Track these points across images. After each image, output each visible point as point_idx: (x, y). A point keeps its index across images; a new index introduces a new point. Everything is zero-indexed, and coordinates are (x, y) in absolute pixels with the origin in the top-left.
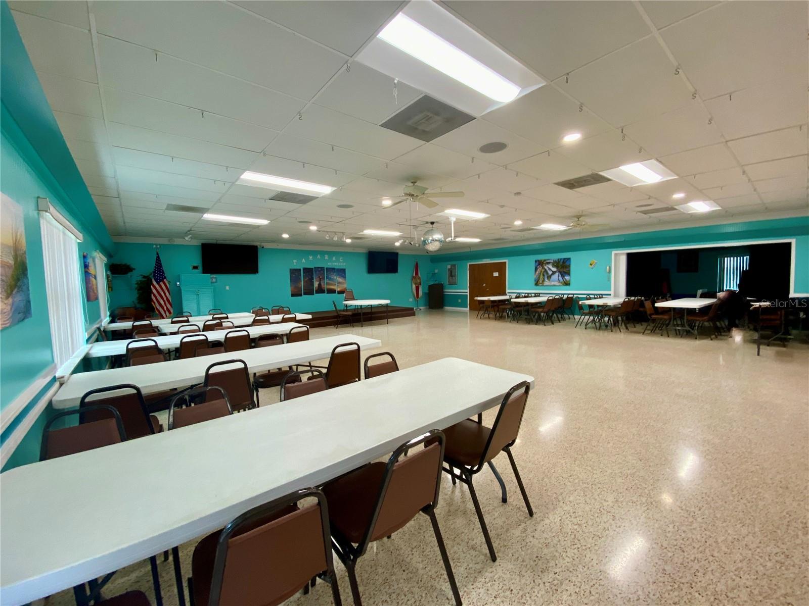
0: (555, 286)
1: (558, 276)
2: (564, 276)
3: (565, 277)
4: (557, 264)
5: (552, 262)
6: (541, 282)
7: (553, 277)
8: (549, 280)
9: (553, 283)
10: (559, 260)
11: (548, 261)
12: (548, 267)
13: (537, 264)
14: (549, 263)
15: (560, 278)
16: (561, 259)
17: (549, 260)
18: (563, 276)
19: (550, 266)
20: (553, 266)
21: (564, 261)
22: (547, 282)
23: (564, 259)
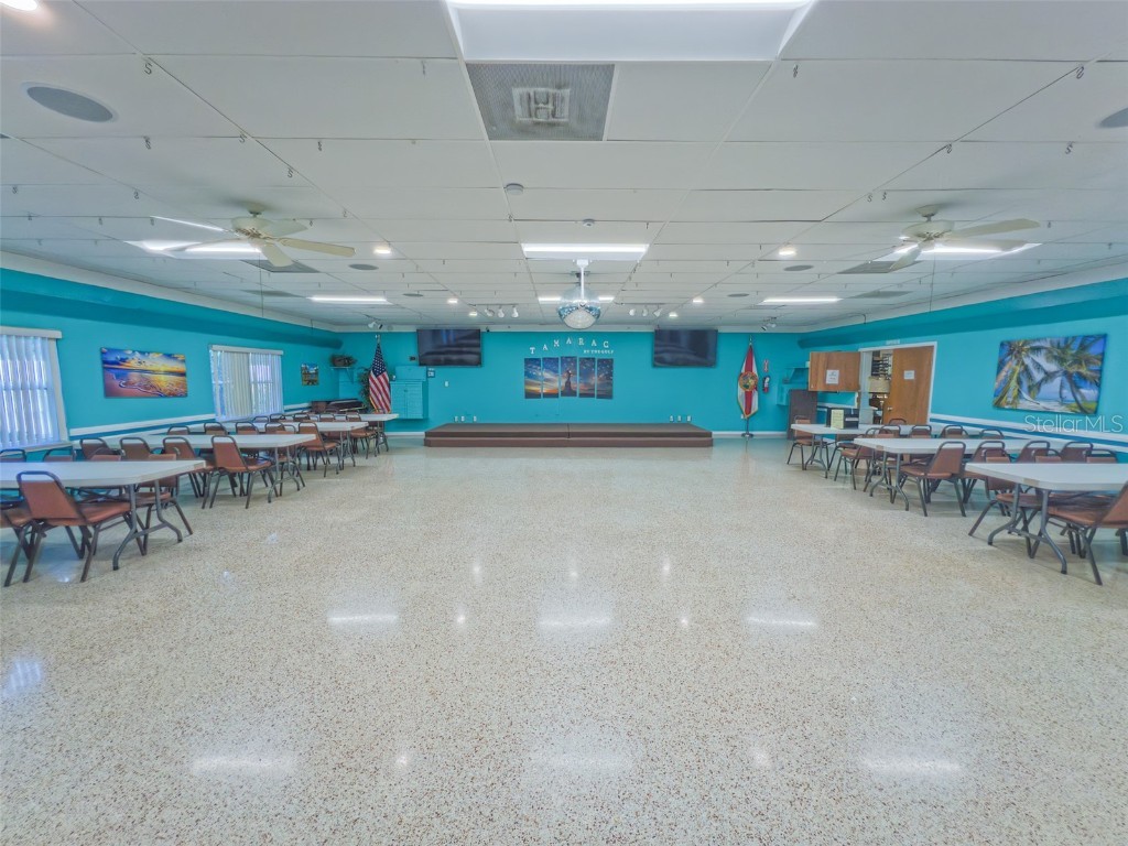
0: (1047, 412)
1: (1062, 387)
2: (1078, 388)
3: (1083, 391)
4: (1059, 352)
5: (1048, 345)
6: (1010, 400)
7: (1045, 388)
8: (1034, 398)
9: (1043, 405)
10: (1067, 342)
11: (1037, 344)
12: (1033, 361)
13: (1005, 352)
14: (1037, 349)
15: (1067, 393)
16: (1074, 338)
17: (1038, 340)
18: (1075, 387)
19: (1041, 359)
20: (1051, 357)
21: (1081, 345)
22: (1027, 402)
23: (1086, 338)
